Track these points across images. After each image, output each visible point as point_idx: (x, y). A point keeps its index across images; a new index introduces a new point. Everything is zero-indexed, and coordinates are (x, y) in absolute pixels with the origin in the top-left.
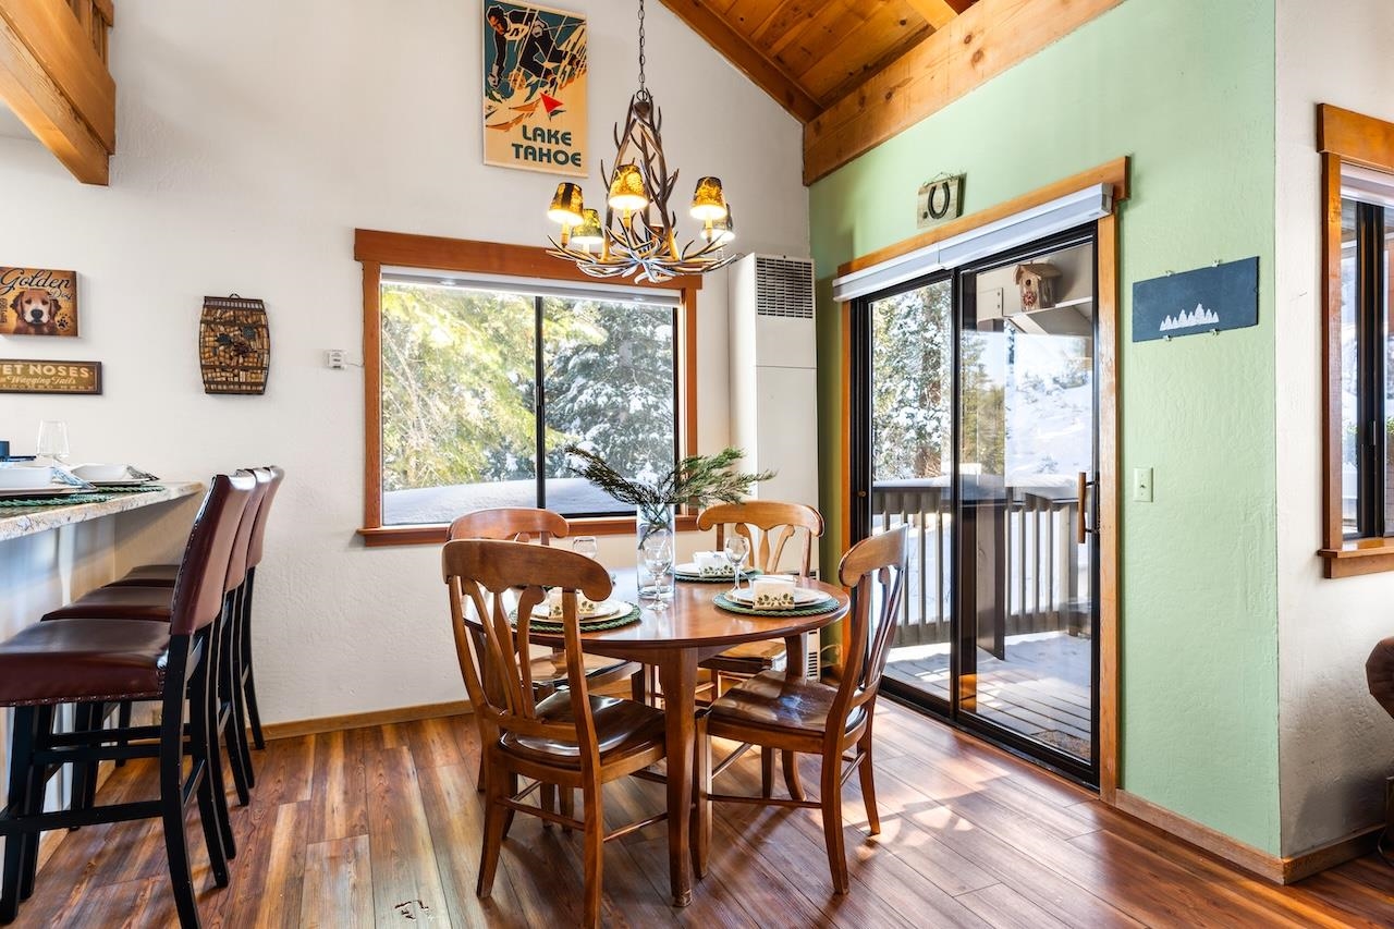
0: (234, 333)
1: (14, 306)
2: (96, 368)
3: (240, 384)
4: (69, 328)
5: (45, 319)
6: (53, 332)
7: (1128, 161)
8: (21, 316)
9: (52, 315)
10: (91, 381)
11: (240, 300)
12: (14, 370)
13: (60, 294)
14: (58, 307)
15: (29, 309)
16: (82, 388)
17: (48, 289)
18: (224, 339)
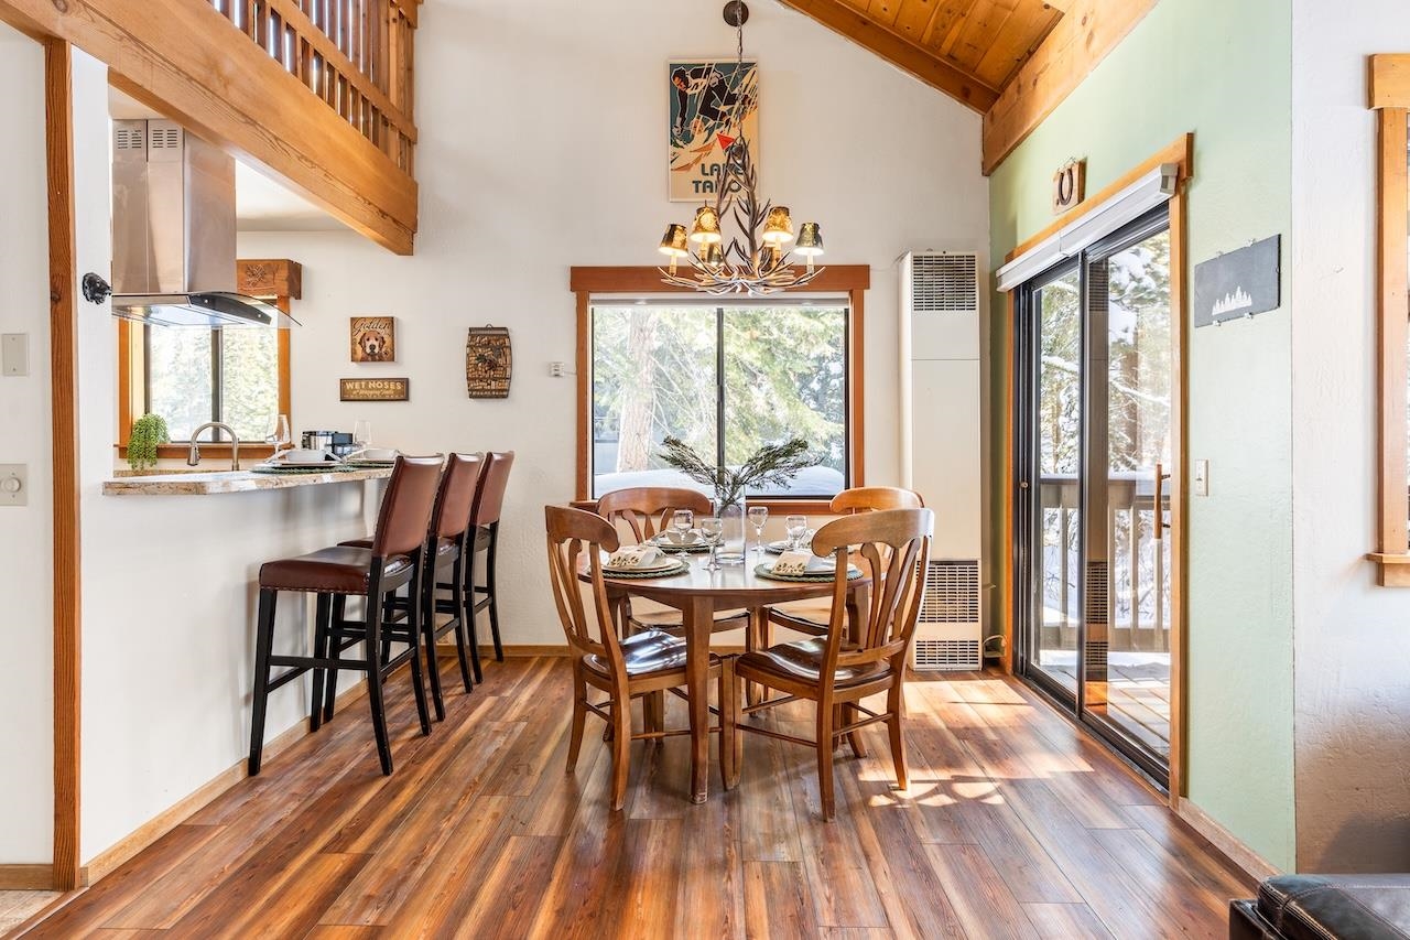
0: (488, 353)
1: (360, 343)
2: (405, 382)
3: (491, 391)
4: (389, 357)
5: (376, 351)
6: (381, 360)
7: (1191, 138)
8: (364, 350)
9: (381, 348)
10: (402, 391)
11: (493, 329)
12: (361, 385)
13: (384, 333)
14: (384, 342)
15: (368, 344)
16: (397, 397)
17: (378, 330)
18: (481, 358)
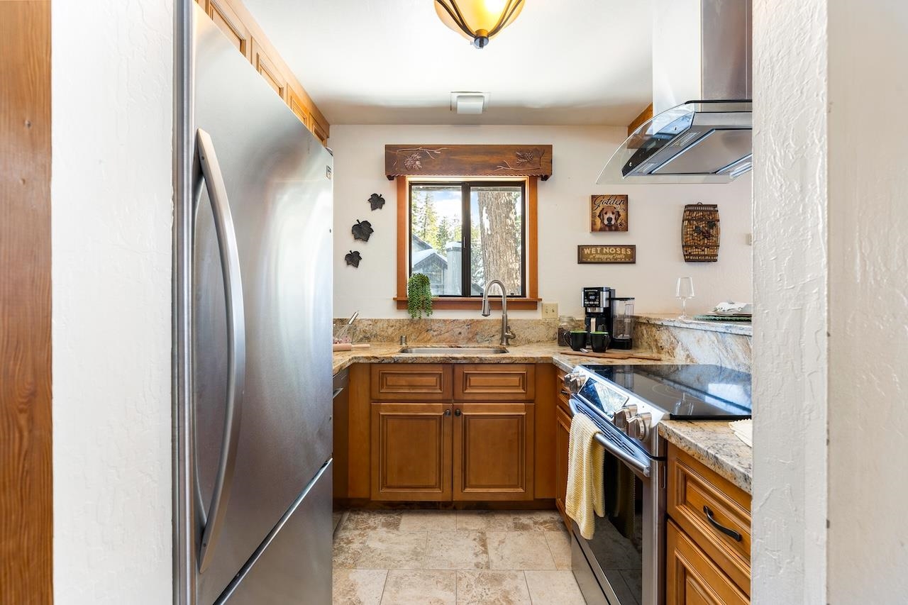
0: (702, 225)
1: (599, 216)
2: (633, 248)
3: (705, 255)
4: (623, 227)
5: (613, 222)
6: (617, 229)
8: (602, 221)
9: (616, 220)
10: (629, 256)
11: (702, 205)
12: (597, 250)
13: (620, 208)
14: (619, 215)
15: (606, 217)
16: (627, 260)
17: (615, 205)
18: (697, 229)
